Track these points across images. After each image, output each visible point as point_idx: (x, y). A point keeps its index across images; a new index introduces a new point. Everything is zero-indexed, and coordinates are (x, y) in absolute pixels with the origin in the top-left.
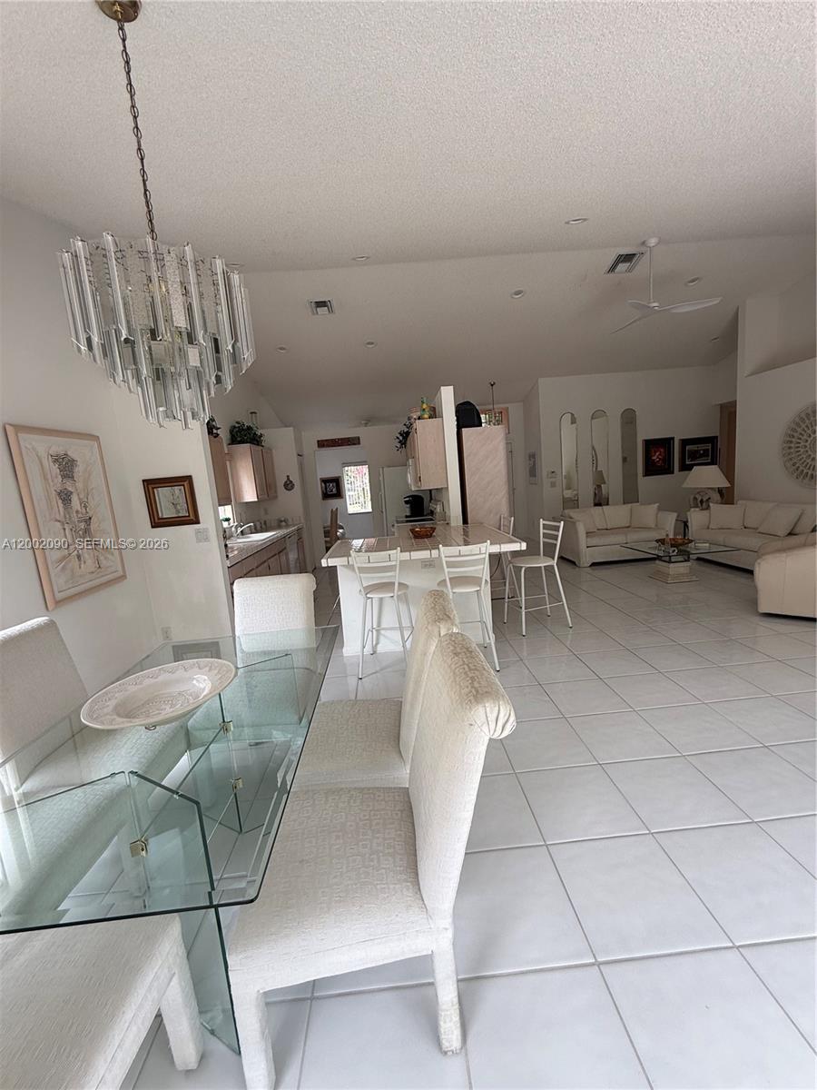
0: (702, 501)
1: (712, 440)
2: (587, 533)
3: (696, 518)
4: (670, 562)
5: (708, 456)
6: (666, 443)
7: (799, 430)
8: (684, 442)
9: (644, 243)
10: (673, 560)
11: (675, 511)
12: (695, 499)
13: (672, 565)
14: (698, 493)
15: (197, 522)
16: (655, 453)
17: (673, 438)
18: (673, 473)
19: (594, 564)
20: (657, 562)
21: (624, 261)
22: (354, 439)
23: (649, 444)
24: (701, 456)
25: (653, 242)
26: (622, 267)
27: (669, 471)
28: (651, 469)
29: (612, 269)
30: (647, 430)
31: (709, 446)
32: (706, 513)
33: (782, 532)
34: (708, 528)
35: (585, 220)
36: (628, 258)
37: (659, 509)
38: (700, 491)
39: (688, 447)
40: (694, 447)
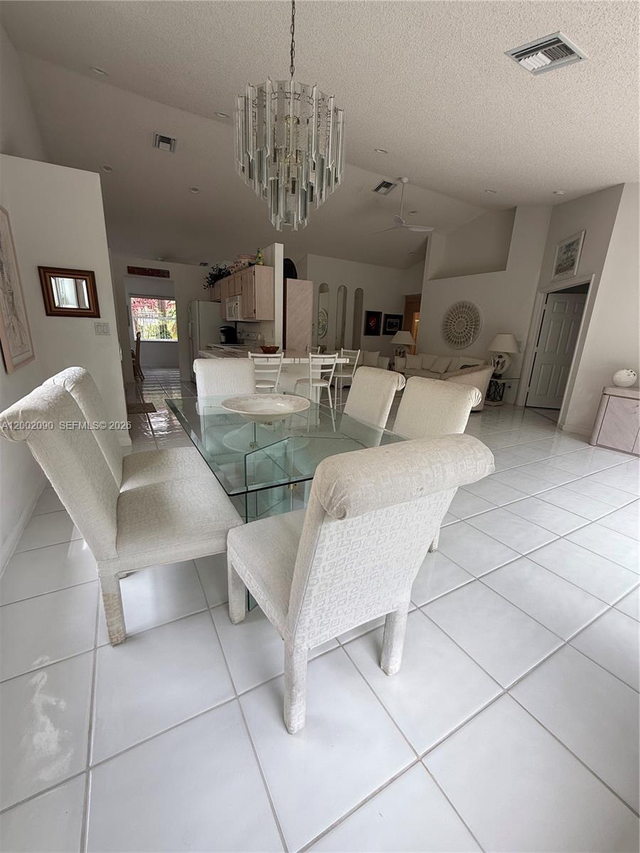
0: (400, 353)
1: (400, 317)
5: (397, 327)
6: (377, 315)
7: (452, 316)
8: (387, 316)
9: (400, 179)
11: (387, 357)
15: (98, 316)
16: (371, 320)
17: (381, 313)
18: (379, 335)
21: (385, 186)
22: (164, 271)
23: (371, 315)
24: (394, 326)
25: (405, 180)
26: (383, 190)
27: (377, 333)
28: (371, 331)
29: (377, 189)
30: (369, 306)
31: (398, 321)
32: (404, 359)
33: (442, 371)
34: (405, 368)
35: (386, 152)
36: (387, 185)
37: (379, 355)
38: (398, 346)
39: (388, 320)
40: (392, 320)
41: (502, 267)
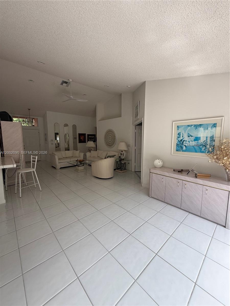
1: (94, 135)
2: (59, 159)
3: (88, 154)
4: (79, 166)
5: (94, 139)
6: (84, 135)
7: (107, 135)
9: (69, 80)
10: (80, 166)
11: (83, 153)
12: (89, 149)
13: (79, 167)
14: (89, 148)
16: (82, 137)
17: (86, 134)
19: (61, 168)
20: (76, 166)
23: (80, 135)
24: (92, 139)
25: (71, 80)
26: (64, 84)
27: (85, 142)
28: (80, 141)
29: (62, 84)
30: (79, 131)
31: (94, 137)
32: (90, 153)
33: (104, 158)
34: (91, 157)
36: (65, 82)
37: (80, 152)
38: (90, 148)
39: (89, 136)
40: (91, 137)
41: (120, 116)
